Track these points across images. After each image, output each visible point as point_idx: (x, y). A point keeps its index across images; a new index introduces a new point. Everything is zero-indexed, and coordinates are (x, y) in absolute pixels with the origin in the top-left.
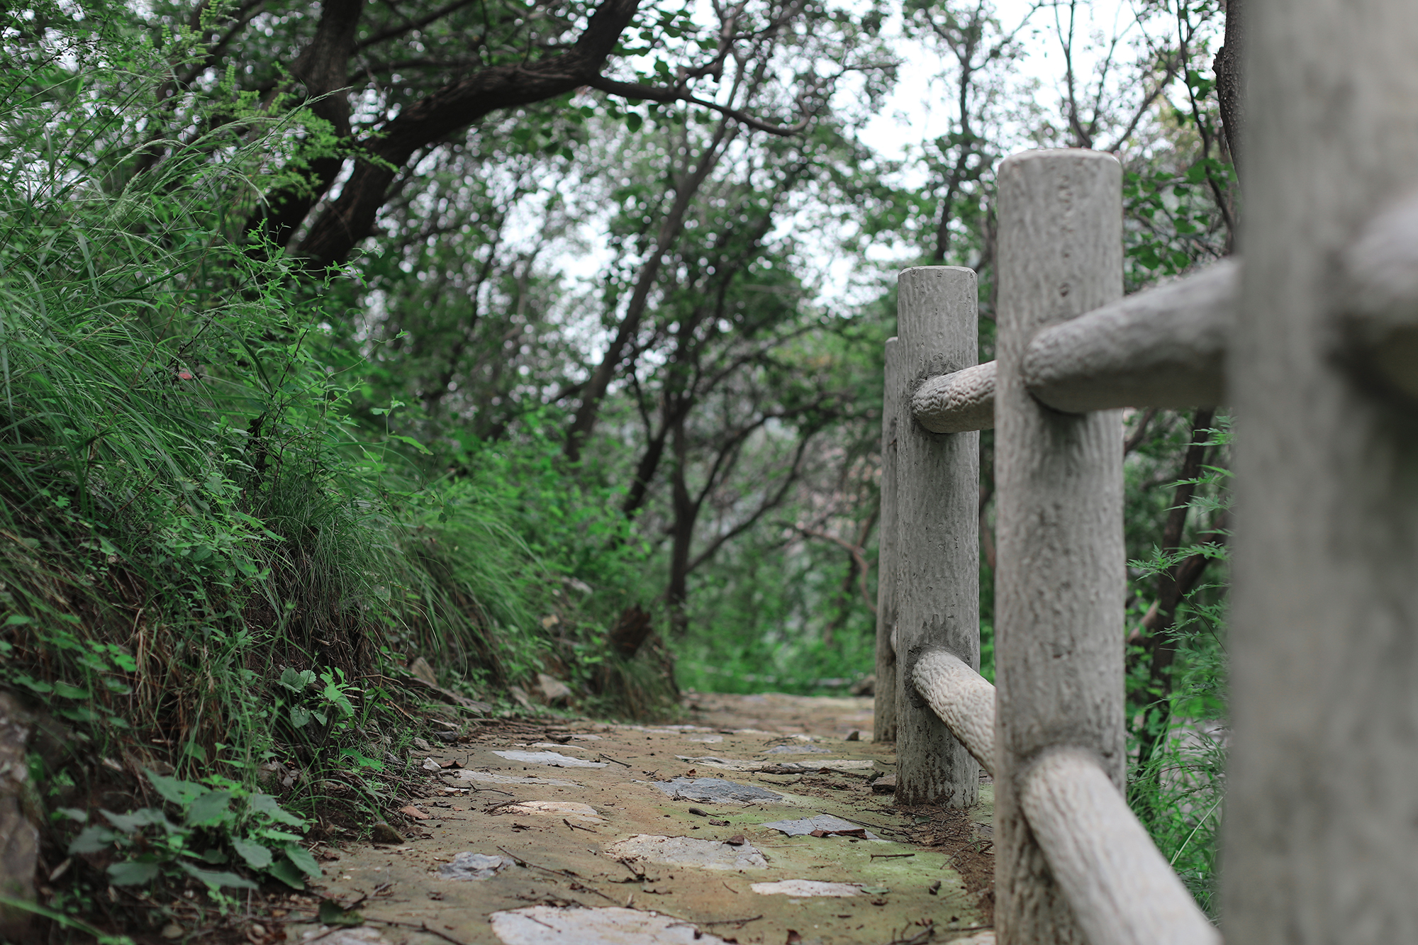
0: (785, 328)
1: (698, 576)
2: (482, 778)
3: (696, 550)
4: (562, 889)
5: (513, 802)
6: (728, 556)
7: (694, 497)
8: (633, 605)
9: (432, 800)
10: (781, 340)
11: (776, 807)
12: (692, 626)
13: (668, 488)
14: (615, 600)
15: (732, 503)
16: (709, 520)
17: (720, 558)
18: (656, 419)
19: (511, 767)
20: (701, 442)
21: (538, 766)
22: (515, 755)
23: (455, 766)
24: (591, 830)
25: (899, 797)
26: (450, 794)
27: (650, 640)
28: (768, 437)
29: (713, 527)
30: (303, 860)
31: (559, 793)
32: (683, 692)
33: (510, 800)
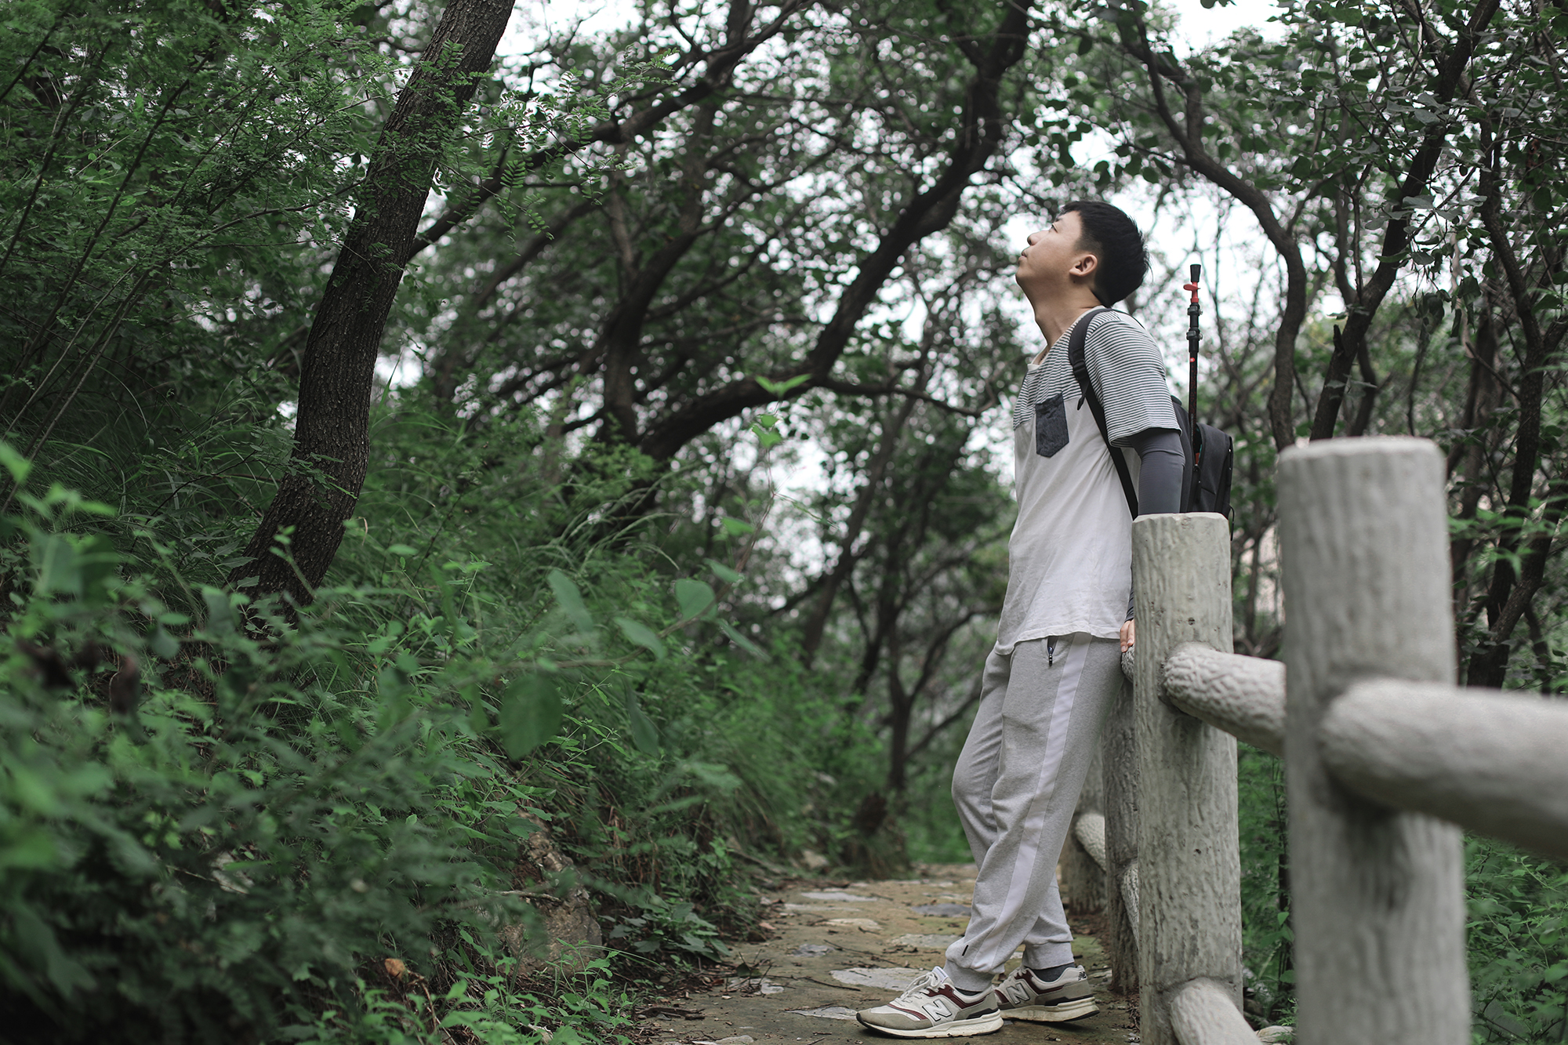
0: (984, 531)
1: (914, 763)
2: (800, 908)
3: (913, 739)
4: (868, 960)
6: (941, 744)
7: (909, 690)
8: (872, 793)
9: (775, 919)
10: (981, 544)
12: (912, 810)
13: (884, 681)
14: (855, 789)
15: (943, 692)
16: (922, 710)
17: (934, 745)
18: (872, 621)
19: (816, 902)
20: (910, 637)
21: (833, 901)
22: (815, 895)
23: (780, 902)
24: (876, 932)
26: (784, 917)
27: (885, 821)
28: (974, 633)
29: (926, 715)
30: (720, 946)
31: (851, 915)
32: (913, 864)
33: (822, 920)
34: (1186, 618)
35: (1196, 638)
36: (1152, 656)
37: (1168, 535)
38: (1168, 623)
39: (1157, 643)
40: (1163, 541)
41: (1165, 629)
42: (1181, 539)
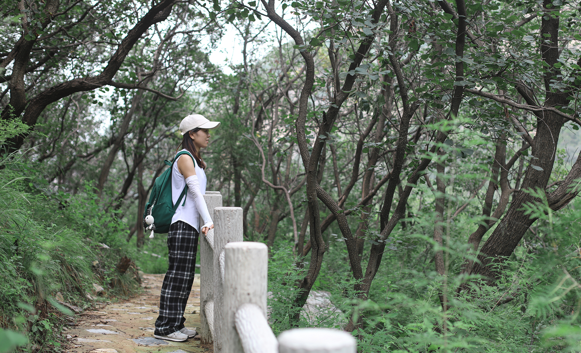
2: (84, 341)
5: (94, 349)
8: (124, 256)
9: (72, 350)
11: (167, 347)
19: (91, 335)
21: (99, 335)
22: (92, 331)
23: (76, 337)
25: (202, 341)
26: (76, 348)
27: (130, 266)
34: (246, 293)
35: (250, 301)
36: (231, 308)
37: (240, 256)
38: (238, 294)
39: (233, 302)
40: (238, 258)
41: (236, 297)
42: (246, 258)
